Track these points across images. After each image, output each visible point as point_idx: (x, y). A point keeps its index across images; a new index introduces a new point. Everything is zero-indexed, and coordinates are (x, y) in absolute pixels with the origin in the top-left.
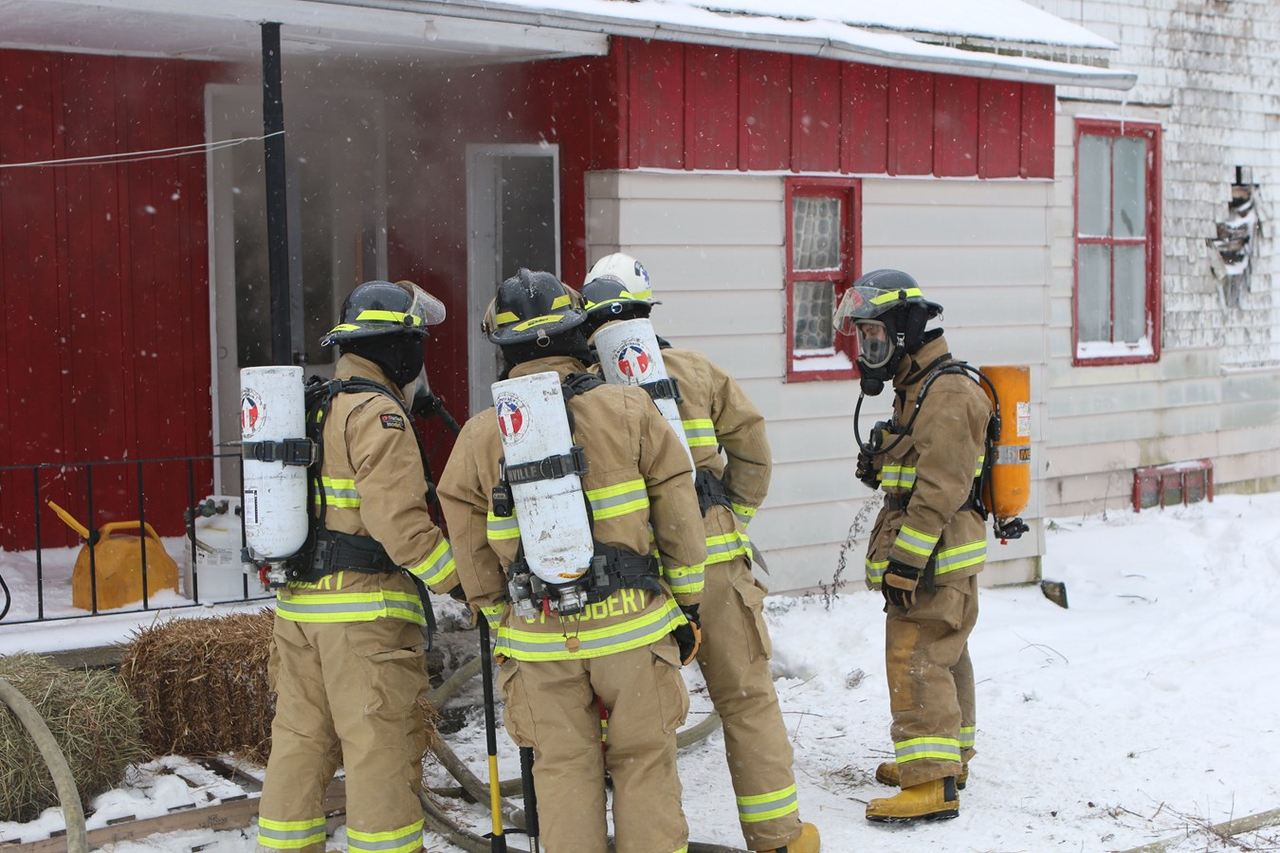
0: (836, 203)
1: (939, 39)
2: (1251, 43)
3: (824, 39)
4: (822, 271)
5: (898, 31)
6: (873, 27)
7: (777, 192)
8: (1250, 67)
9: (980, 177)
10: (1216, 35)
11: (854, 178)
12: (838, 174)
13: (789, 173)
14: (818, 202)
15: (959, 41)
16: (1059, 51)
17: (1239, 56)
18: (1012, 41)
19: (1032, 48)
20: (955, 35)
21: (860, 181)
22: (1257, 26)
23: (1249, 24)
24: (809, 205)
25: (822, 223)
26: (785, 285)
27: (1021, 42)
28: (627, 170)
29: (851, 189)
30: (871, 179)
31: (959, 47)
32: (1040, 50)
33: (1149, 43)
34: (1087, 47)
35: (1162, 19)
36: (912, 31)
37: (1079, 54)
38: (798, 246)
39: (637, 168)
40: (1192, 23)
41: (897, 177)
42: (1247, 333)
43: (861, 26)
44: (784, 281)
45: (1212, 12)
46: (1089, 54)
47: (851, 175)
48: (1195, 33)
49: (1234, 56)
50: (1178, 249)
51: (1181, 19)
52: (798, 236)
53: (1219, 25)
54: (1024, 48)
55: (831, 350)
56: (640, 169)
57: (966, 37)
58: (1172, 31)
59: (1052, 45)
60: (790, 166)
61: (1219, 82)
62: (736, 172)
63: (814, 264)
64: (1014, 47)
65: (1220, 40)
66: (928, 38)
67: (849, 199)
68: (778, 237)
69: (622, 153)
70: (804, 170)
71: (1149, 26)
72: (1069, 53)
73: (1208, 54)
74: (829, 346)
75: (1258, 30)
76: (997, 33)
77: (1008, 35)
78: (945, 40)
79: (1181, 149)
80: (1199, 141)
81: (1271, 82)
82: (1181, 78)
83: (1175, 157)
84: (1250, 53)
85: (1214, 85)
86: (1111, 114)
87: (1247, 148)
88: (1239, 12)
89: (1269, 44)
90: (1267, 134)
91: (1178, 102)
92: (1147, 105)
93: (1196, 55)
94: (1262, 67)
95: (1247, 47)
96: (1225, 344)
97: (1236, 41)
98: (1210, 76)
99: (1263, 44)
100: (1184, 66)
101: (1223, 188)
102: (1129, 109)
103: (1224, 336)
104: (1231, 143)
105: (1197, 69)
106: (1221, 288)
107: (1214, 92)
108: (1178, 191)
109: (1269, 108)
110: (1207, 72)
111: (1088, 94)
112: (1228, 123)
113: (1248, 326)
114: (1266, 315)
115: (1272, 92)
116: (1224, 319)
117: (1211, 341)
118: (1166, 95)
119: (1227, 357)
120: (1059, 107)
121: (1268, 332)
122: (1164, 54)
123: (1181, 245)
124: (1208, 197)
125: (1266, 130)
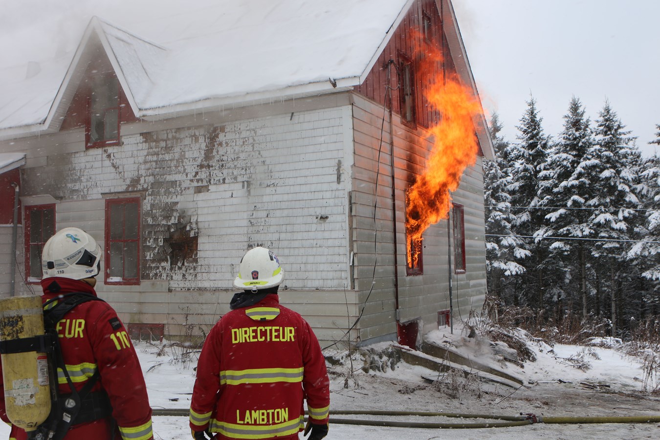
2: (185, 160)
8: (185, 170)
10: (167, 161)
17: (179, 166)
23: (183, 153)
33: (136, 169)
35: (141, 159)
40: (155, 158)
42: (184, 275)
45: (163, 153)
48: (156, 162)
49: (176, 167)
50: (149, 242)
51: (150, 158)
53: (167, 157)
58: (145, 162)
61: (169, 178)
65: (169, 162)
71: (135, 163)
73: (164, 168)
75: (188, 155)
79: (152, 206)
80: (160, 201)
81: (197, 173)
82: (151, 179)
83: (149, 208)
84: (184, 164)
85: (167, 180)
86: (121, 196)
87: (185, 201)
88: (177, 149)
89: (194, 159)
90: (196, 195)
91: (151, 188)
92: (136, 191)
93: (158, 170)
94: (191, 169)
95: (182, 162)
96: (172, 279)
97: (177, 161)
98: (165, 177)
99: (191, 159)
100: (153, 175)
101: (173, 218)
102: (128, 194)
103: (172, 276)
104: (176, 201)
105: (158, 174)
106: (168, 257)
107: (167, 182)
108: (150, 221)
109: (195, 184)
110: (164, 175)
111: (112, 191)
112: (174, 193)
113: (184, 272)
114: (195, 268)
115: (198, 177)
116: (171, 269)
117: (165, 278)
118: (145, 186)
119: (173, 284)
120: (100, 196)
121: (196, 275)
122: (142, 172)
123: (151, 241)
124: (164, 222)
125: (195, 193)
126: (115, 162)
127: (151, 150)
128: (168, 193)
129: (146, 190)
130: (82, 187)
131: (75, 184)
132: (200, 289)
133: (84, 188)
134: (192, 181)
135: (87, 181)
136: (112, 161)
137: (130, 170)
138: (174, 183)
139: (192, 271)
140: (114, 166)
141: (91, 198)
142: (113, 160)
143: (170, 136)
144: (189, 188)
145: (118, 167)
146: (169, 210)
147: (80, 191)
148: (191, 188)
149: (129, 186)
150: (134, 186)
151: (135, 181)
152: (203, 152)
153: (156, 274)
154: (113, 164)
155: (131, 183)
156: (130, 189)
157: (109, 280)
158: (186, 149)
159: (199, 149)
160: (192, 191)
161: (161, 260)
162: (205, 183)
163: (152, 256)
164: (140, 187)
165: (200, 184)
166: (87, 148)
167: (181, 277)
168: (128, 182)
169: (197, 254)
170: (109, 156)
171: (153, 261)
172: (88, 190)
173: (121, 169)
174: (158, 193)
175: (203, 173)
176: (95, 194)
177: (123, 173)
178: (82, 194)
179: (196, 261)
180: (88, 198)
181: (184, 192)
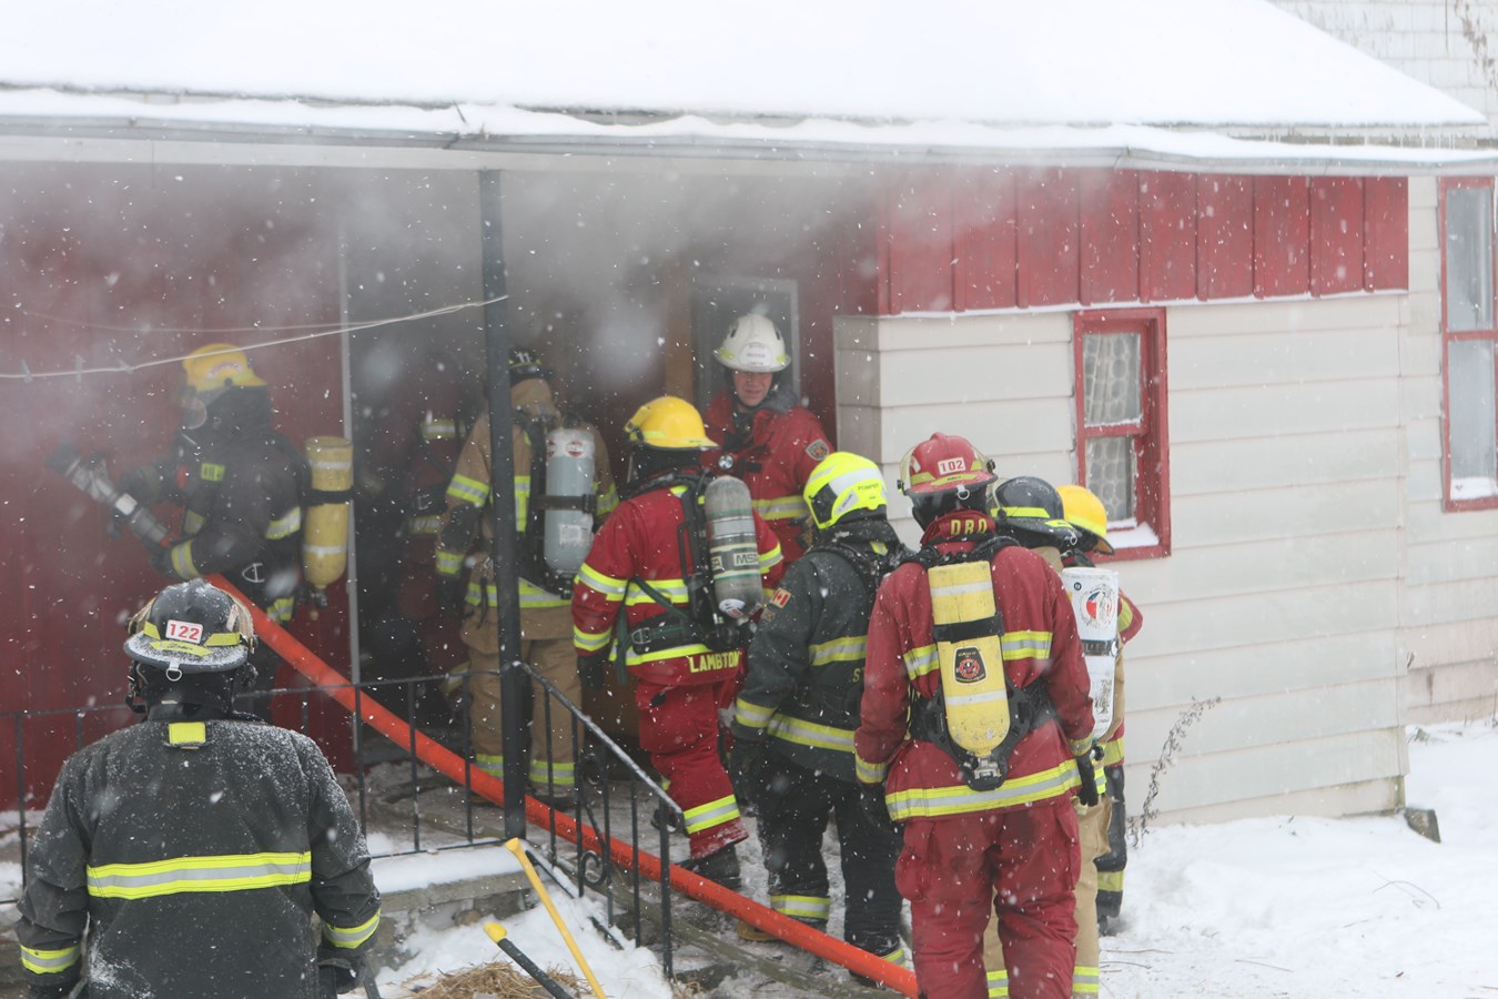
0: (1134, 341)
1: (1259, 133)
3: (1121, 149)
4: (1119, 424)
6: (1180, 126)
7: (1064, 330)
9: (1313, 294)
11: (1157, 308)
12: (1137, 304)
13: (1077, 306)
14: (1112, 338)
15: (1284, 133)
16: (1411, 133)
18: (1352, 126)
19: (1376, 133)
20: (1278, 126)
21: (1164, 310)
24: (1102, 343)
25: (1118, 363)
26: (1075, 444)
27: (1362, 126)
28: (889, 316)
29: (1154, 321)
30: (1177, 307)
31: (1287, 139)
32: (1387, 133)
34: (1448, 125)
36: (1227, 125)
37: (1436, 134)
38: (1089, 393)
39: (899, 313)
41: (1210, 302)
43: (1164, 126)
44: (1074, 440)
46: (1448, 133)
47: (1153, 304)
52: (1089, 381)
54: (1365, 134)
55: (1132, 522)
56: (904, 314)
57: (1292, 127)
59: (1402, 126)
60: (1079, 299)
62: (1015, 310)
63: (1108, 415)
64: (1353, 133)
66: (1246, 132)
67: (1151, 333)
68: (1065, 385)
69: (882, 298)
70: (1096, 301)
72: (1423, 135)
74: (1129, 516)
76: (1333, 119)
77: (1345, 120)
78: (1267, 132)
140: (1468, 33)
154: (1467, 23)
157: (1454, 493)
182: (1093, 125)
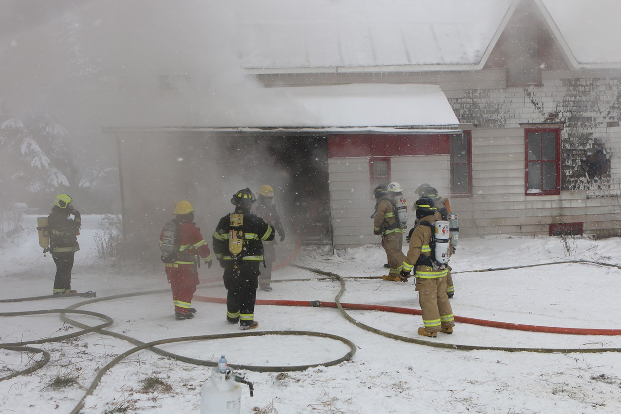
1: (404, 127)
2: (600, 102)
3: (368, 131)
4: (382, 177)
5: (391, 127)
6: (383, 127)
8: (599, 109)
9: (426, 155)
10: (584, 101)
12: (384, 156)
13: (370, 157)
16: (440, 127)
17: (594, 106)
20: (409, 126)
21: (389, 158)
22: (601, 97)
23: (598, 97)
30: (392, 157)
31: (409, 129)
33: (555, 106)
35: (560, 99)
36: (395, 126)
40: (573, 99)
41: (402, 156)
42: (599, 187)
43: (378, 127)
46: (450, 126)
48: (574, 102)
49: (592, 106)
50: (568, 162)
51: (568, 98)
53: (584, 99)
54: (429, 127)
57: (412, 126)
58: (564, 102)
60: (370, 155)
61: (585, 115)
62: (357, 157)
64: (426, 127)
65: (586, 102)
70: (374, 156)
71: (554, 101)
73: (580, 107)
75: (603, 98)
79: (569, 135)
80: (578, 132)
81: (609, 113)
82: (569, 115)
83: (567, 137)
84: (599, 105)
85: (583, 116)
86: (540, 127)
87: (599, 132)
88: (593, 93)
89: (608, 102)
90: (608, 128)
91: (568, 122)
92: (555, 123)
93: (575, 108)
94: (604, 109)
95: (597, 103)
96: (589, 189)
97: (592, 102)
98: (581, 113)
99: (605, 102)
100: (570, 111)
101: (588, 145)
102: (547, 125)
103: (589, 187)
104: (591, 132)
105: (575, 111)
106: (586, 174)
107: (583, 117)
108: (568, 146)
109: (608, 120)
110: (580, 112)
111: (531, 122)
112: (590, 126)
113: (600, 184)
114: (608, 181)
115: (610, 115)
116: (588, 182)
117: (583, 189)
118: (563, 120)
119: (590, 193)
120: (519, 126)
121: (609, 186)
122: (561, 109)
123: (569, 161)
124: (581, 148)
125: (608, 126)
126: (534, 99)
127: (569, 93)
128: (583, 125)
129: (564, 123)
130: (499, 118)
131: (492, 115)
132: (612, 196)
133: (502, 118)
134: (604, 118)
135: (506, 113)
136: (531, 99)
137: (549, 107)
138: (589, 119)
139: (606, 183)
140: (534, 103)
141: (508, 127)
142: (533, 98)
143: (588, 83)
144: (602, 123)
145: (538, 104)
146: (585, 138)
147: (497, 121)
148: (604, 123)
149: (547, 119)
150: (552, 119)
151: (553, 116)
152: (615, 98)
153: (574, 187)
154: (532, 101)
155: (550, 116)
156: (549, 121)
157: (529, 192)
158: (601, 94)
159: (613, 94)
160: (605, 125)
161: (579, 176)
162: (616, 120)
163: (571, 172)
164: (557, 120)
165: (612, 120)
166: (508, 86)
167: (596, 188)
168: (547, 116)
169: (610, 171)
170: (529, 94)
171: (571, 177)
172: (505, 120)
173: (540, 105)
174: (575, 126)
175: (615, 113)
176: (513, 123)
177: (542, 109)
178: (499, 123)
179: (610, 176)
180: (506, 127)
181: (598, 126)
182: (364, 127)
